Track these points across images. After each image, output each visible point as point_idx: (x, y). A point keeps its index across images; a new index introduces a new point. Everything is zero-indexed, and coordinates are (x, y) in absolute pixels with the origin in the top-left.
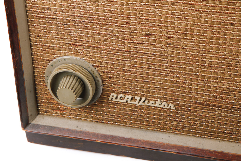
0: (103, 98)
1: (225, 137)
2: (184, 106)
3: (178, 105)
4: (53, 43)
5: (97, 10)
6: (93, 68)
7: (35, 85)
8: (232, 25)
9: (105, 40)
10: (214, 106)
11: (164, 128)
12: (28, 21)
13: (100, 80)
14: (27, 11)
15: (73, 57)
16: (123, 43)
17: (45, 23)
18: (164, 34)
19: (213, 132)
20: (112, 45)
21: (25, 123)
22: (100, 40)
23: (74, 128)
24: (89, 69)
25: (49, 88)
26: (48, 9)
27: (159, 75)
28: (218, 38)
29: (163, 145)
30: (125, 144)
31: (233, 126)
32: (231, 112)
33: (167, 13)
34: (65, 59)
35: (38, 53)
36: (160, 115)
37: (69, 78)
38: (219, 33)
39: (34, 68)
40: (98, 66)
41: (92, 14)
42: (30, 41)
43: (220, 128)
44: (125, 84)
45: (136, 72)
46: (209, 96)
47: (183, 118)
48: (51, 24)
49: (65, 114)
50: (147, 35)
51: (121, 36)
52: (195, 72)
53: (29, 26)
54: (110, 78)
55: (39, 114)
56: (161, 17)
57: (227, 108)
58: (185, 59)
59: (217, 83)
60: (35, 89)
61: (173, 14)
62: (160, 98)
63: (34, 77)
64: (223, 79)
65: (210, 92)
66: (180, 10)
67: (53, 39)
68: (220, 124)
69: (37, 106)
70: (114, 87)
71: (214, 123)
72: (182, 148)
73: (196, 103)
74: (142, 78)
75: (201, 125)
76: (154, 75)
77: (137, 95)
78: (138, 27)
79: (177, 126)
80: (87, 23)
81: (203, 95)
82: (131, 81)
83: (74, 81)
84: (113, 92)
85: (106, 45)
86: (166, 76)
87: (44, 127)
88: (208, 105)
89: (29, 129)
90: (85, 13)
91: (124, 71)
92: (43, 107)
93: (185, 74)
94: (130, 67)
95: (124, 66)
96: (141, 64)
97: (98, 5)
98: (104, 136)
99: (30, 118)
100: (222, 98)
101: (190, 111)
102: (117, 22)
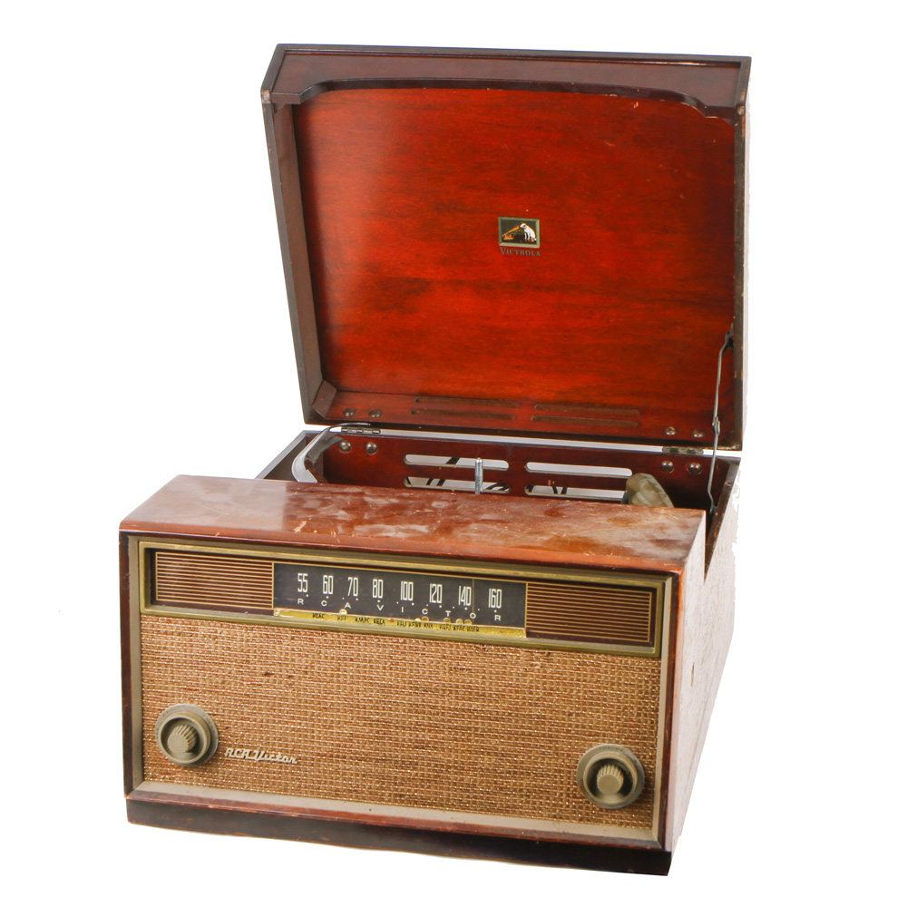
0: (219, 756)
1: (351, 796)
2: (306, 759)
3: (300, 758)
4: (166, 688)
5: (216, 648)
6: (209, 717)
7: (143, 742)
8: (352, 660)
9: (223, 682)
10: (338, 756)
11: (286, 790)
12: (142, 664)
13: (216, 731)
14: (142, 652)
15: (188, 704)
16: (242, 684)
17: (160, 665)
18: (284, 673)
19: (338, 790)
20: (230, 688)
21: (129, 788)
22: (217, 683)
23: (185, 794)
24: (205, 718)
25: (160, 744)
26: (165, 648)
27: (280, 722)
28: (339, 676)
29: (282, 808)
30: (242, 808)
31: (357, 780)
32: (357, 764)
33: (287, 649)
34: (178, 707)
35: (149, 702)
36: (280, 773)
37: (185, 728)
38: (339, 670)
39: (143, 720)
40: (214, 715)
41: (210, 652)
42: (142, 686)
43: (344, 785)
44: (243, 736)
45: (255, 720)
46: (332, 745)
47: (306, 775)
48: (166, 666)
49: (174, 779)
50: (267, 674)
51: (240, 676)
52: (317, 716)
53: (142, 669)
54: (227, 728)
55: (144, 780)
56: (281, 654)
57: (351, 758)
58: (306, 701)
59: (339, 728)
60: (143, 748)
61: (293, 650)
62: (281, 751)
63: (143, 731)
64: (346, 723)
65: (332, 739)
66: (300, 645)
67: (167, 683)
68: (345, 779)
69: (143, 770)
70: (230, 740)
71: (338, 778)
72: (304, 810)
73: (319, 754)
74: (262, 726)
75: (325, 783)
76: (274, 721)
77: (255, 748)
78: (258, 666)
79: (300, 786)
80: (204, 663)
81: (326, 744)
82: (248, 731)
83: (188, 729)
84: (230, 746)
85: (224, 688)
86: (287, 723)
87: (151, 794)
88: (332, 756)
89: (133, 796)
90: (203, 652)
91: (242, 719)
92: (150, 770)
93: (306, 719)
94: (248, 714)
95: (242, 713)
96: (261, 709)
97: (217, 643)
98: (218, 801)
99: (134, 782)
100: (345, 747)
101: (312, 765)
102: (236, 661)
